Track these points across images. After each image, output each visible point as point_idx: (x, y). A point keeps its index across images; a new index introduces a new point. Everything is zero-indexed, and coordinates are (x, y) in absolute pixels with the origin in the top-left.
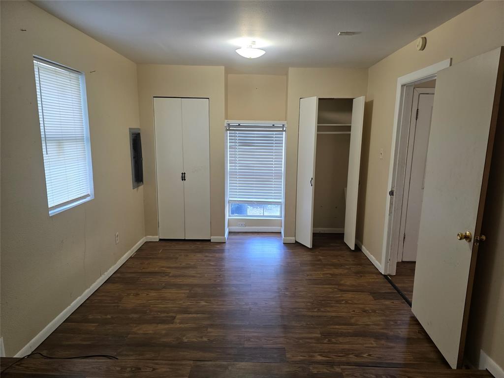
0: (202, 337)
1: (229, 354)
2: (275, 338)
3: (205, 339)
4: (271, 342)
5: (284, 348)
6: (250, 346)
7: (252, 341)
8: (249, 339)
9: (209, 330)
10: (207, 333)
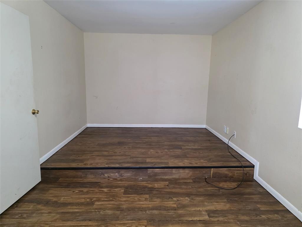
0: (178, 200)
1: (157, 191)
2: (128, 201)
3: (175, 199)
4: (131, 198)
5: (124, 194)
6: (145, 195)
7: (144, 198)
8: (146, 199)
9: (175, 206)
10: (176, 203)
